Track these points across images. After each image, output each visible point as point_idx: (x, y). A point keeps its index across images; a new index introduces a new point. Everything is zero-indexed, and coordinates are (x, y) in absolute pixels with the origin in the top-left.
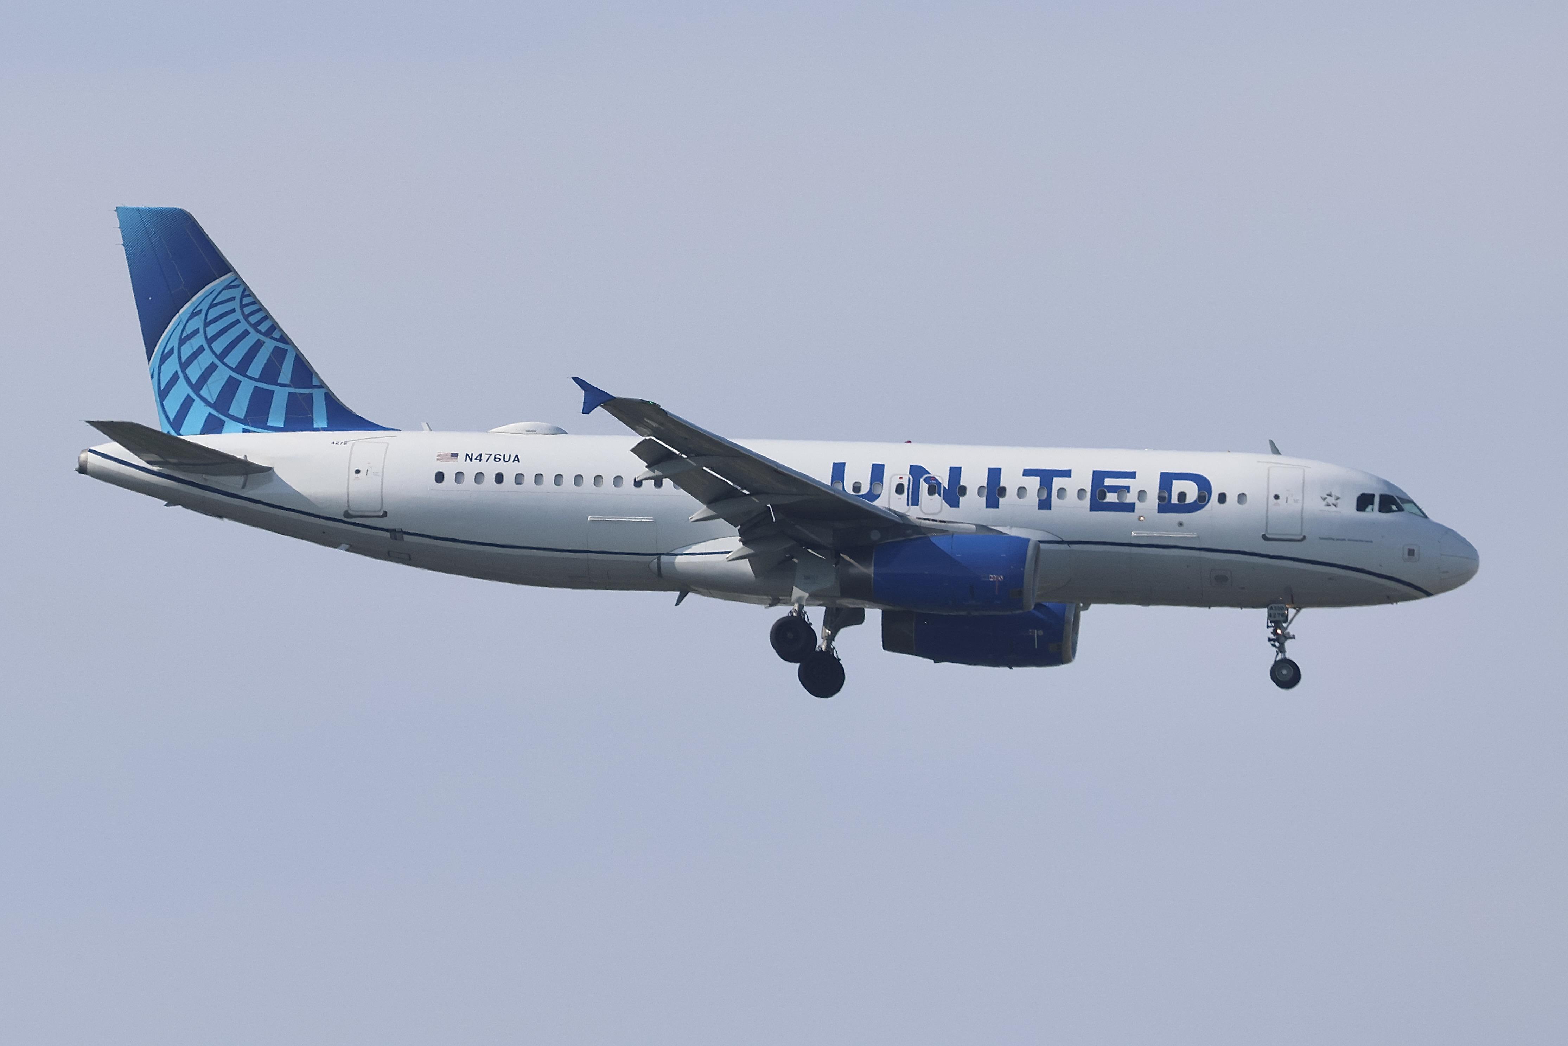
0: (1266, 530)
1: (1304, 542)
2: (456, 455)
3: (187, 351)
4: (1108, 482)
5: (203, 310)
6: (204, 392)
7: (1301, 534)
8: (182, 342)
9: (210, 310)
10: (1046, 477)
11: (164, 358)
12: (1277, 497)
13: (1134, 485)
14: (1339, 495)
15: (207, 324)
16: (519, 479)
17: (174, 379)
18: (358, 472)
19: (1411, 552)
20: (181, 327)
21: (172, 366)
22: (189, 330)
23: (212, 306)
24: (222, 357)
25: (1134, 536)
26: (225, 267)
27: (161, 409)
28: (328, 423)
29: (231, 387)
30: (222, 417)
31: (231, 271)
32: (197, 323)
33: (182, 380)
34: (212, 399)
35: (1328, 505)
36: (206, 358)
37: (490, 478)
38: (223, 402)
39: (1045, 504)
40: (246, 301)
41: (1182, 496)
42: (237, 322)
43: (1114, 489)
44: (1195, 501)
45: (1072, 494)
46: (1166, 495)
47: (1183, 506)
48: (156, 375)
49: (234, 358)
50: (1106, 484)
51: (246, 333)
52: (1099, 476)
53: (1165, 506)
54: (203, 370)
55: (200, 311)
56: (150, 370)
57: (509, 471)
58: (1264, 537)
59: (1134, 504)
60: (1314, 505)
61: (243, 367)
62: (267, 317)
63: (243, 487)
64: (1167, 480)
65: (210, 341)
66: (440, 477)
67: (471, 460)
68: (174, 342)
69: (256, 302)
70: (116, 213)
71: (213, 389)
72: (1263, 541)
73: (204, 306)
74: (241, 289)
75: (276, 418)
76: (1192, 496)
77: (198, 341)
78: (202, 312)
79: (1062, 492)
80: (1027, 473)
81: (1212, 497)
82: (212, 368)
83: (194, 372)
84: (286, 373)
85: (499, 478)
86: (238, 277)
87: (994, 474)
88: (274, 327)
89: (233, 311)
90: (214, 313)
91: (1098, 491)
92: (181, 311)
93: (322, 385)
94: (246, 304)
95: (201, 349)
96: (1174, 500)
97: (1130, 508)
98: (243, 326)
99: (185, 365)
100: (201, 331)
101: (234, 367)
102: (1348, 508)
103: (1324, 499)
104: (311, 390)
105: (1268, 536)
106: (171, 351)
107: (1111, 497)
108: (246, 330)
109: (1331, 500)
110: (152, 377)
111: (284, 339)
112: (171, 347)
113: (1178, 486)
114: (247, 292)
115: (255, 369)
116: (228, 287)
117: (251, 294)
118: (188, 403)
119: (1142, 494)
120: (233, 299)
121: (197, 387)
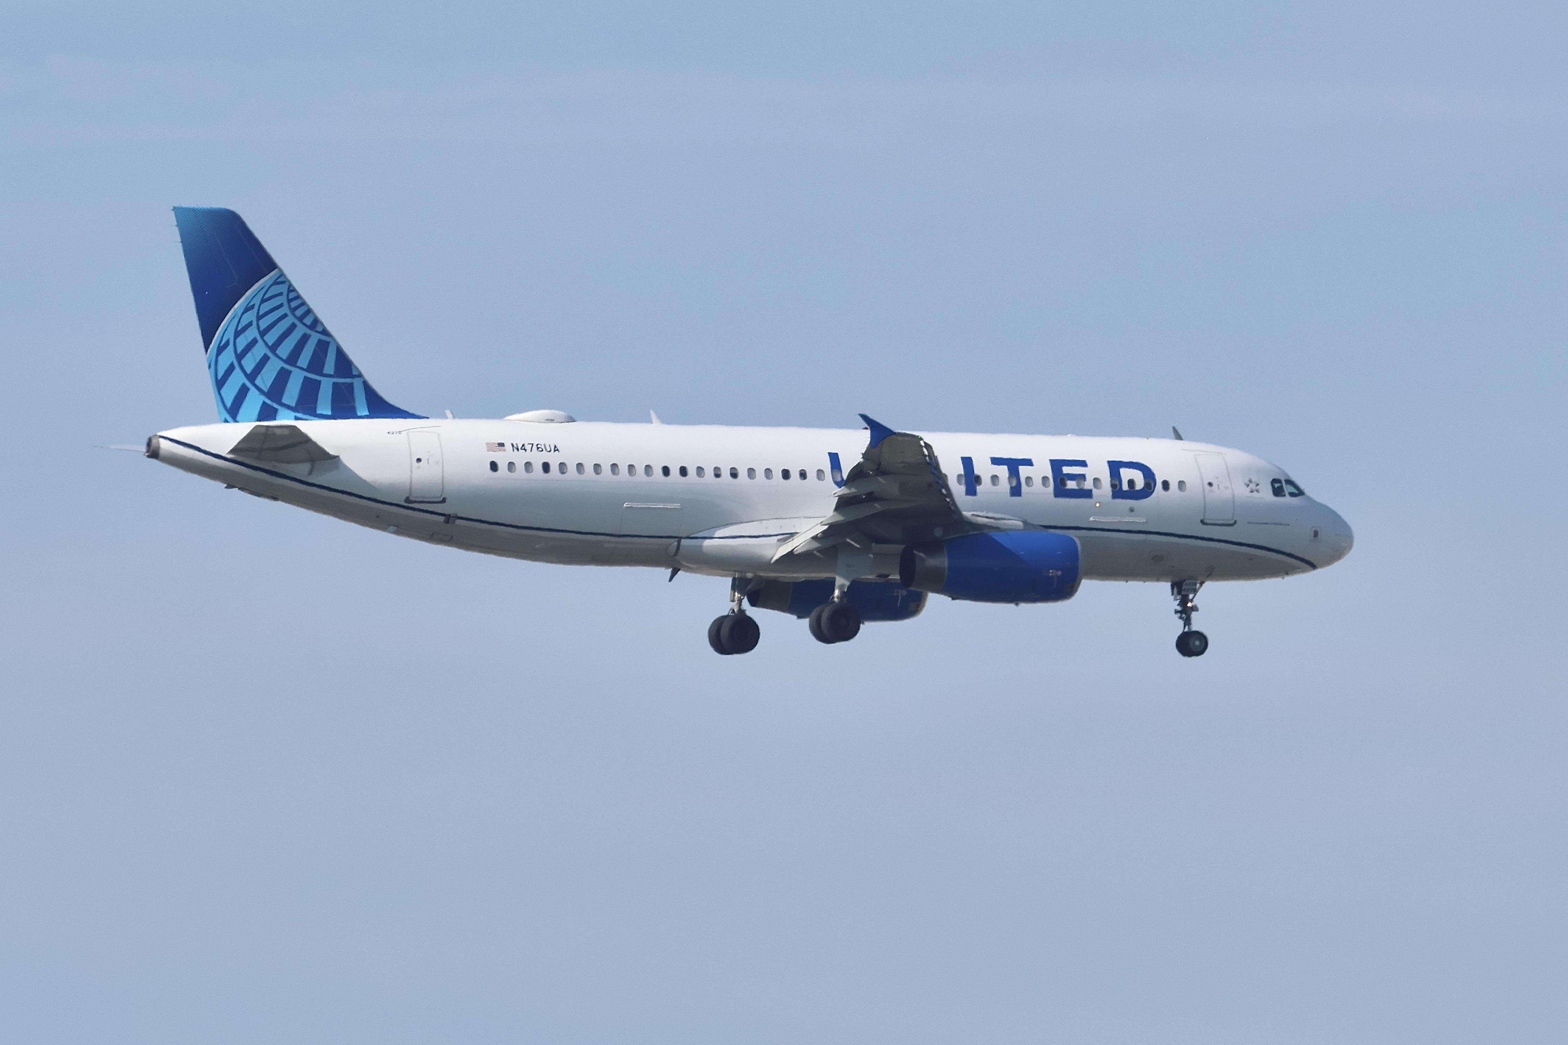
0: (1204, 515)
1: (1236, 526)
2: (501, 445)
3: (242, 343)
4: (1066, 470)
5: (256, 305)
6: (258, 382)
7: (1233, 519)
8: (237, 334)
9: (262, 305)
10: (1013, 465)
11: (221, 350)
12: (1210, 484)
13: (1090, 473)
14: (1258, 482)
15: (259, 318)
16: (562, 467)
17: (230, 370)
18: (419, 460)
19: (1316, 534)
20: (236, 320)
21: (228, 357)
22: (244, 323)
23: (263, 301)
24: (273, 348)
25: (1092, 521)
26: (270, 265)
27: (218, 397)
28: (369, 412)
29: (283, 377)
30: (275, 406)
31: (276, 268)
32: (251, 316)
33: (237, 370)
34: (266, 387)
35: (1252, 492)
36: (260, 350)
37: (538, 467)
38: (276, 391)
39: (1016, 491)
40: (292, 295)
41: (1131, 483)
42: (285, 316)
43: (1072, 477)
44: (1143, 488)
45: (1037, 481)
46: (1117, 483)
47: (1133, 494)
48: (214, 365)
49: (285, 350)
50: (1065, 472)
51: (293, 327)
52: (1057, 465)
53: (1117, 492)
54: (258, 361)
55: (253, 306)
56: (208, 361)
57: (554, 461)
58: (1202, 522)
59: (1091, 491)
60: (1241, 491)
61: (293, 359)
62: (309, 311)
63: (310, 473)
64: (1115, 467)
65: (263, 333)
66: (494, 466)
67: (518, 449)
68: (230, 335)
69: (298, 297)
70: (173, 212)
71: (266, 379)
72: (1201, 524)
73: (257, 301)
74: (286, 286)
75: (324, 407)
76: (1140, 484)
77: (252, 333)
78: (255, 307)
79: (1028, 479)
80: (996, 461)
81: (1157, 483)
82: (265, 360)
83: (249, 363)
84: (329, 366)
85: (546, 467)
86: (282, 274)
87: (967, 462)
88: (316, 321)
89: (281, 305)
90: (265, 307)
91: (1059, 478)
92: (236, 306)
93: (360, 375)
94: (292, 299)
95: (254, 342)
96: (1125, 487)
97: (1088, 494)
98: (290, 320)
99: (240, 357)
100: (255, 323)
101: (285, 358)
102: (1266, 494)
103: (1248, 486)
104: (352, 379)
105: (1206, 521)
106: (227, 344)
107: (1071, 485)
108: (293, 323)
109: (1253, 486)
110: (209, 367)
111: (325, 332)
112: (227, 338)
113: (1126, 474)
114: (291, 289)
115: (304, 359)
116: (276, 283)
117: (294, 290)
118: (243, 393)
119: (1096, 481)
120: (281, 294)
121: (252, 377)
